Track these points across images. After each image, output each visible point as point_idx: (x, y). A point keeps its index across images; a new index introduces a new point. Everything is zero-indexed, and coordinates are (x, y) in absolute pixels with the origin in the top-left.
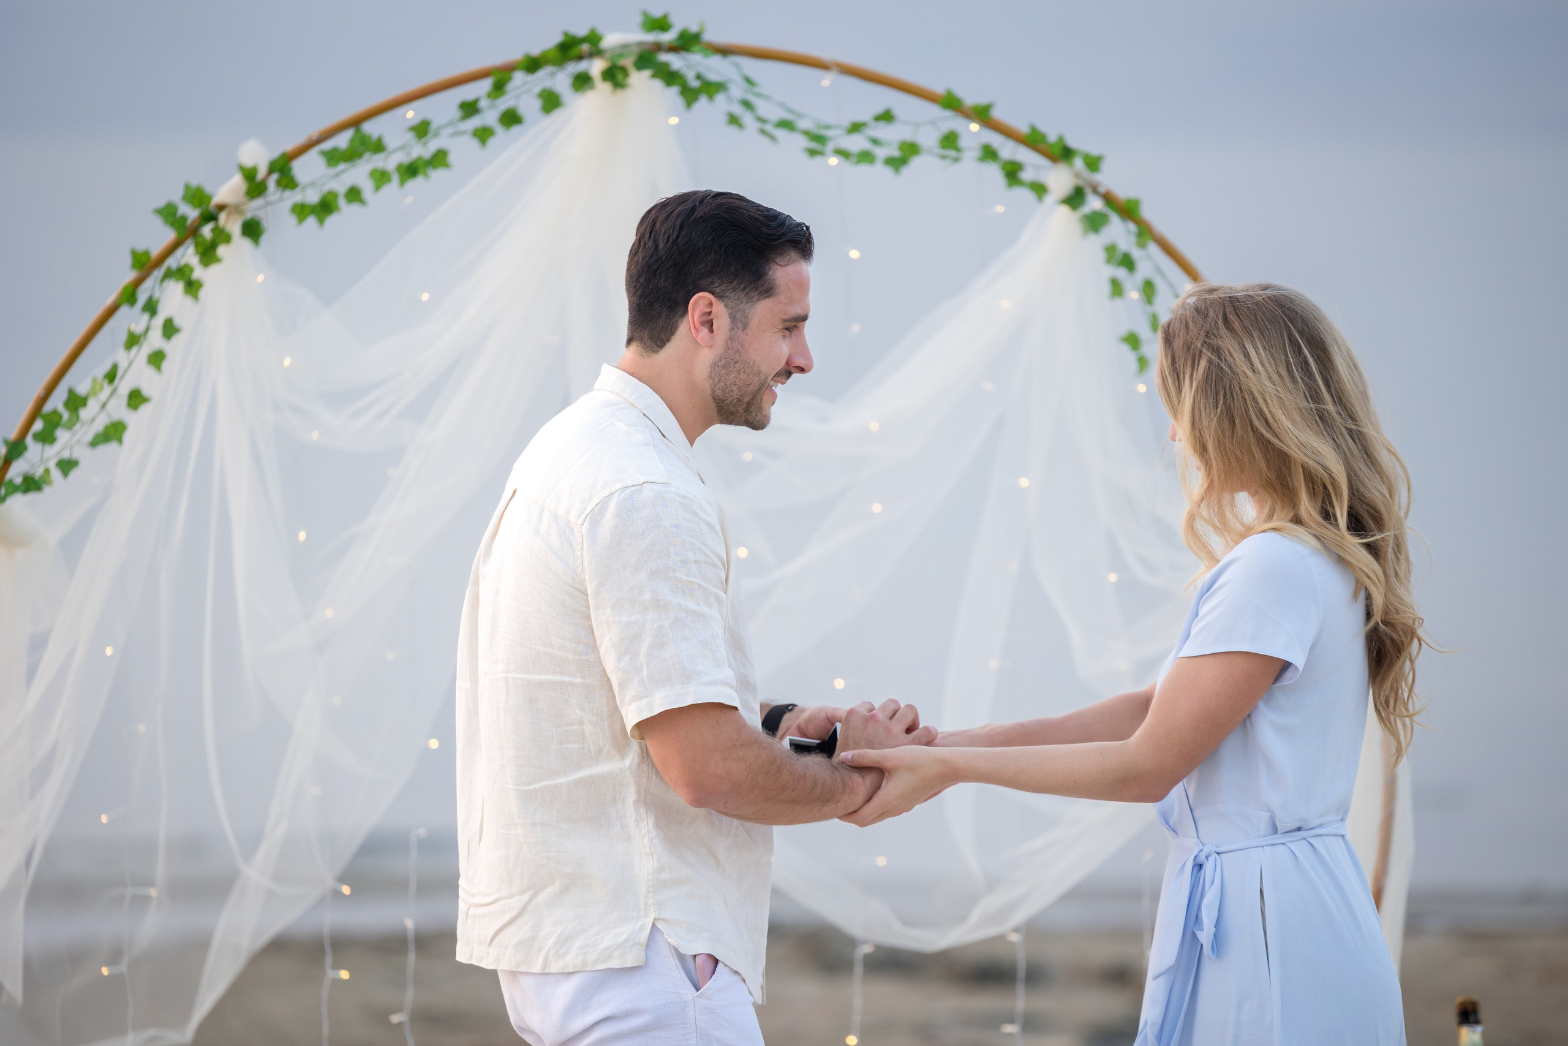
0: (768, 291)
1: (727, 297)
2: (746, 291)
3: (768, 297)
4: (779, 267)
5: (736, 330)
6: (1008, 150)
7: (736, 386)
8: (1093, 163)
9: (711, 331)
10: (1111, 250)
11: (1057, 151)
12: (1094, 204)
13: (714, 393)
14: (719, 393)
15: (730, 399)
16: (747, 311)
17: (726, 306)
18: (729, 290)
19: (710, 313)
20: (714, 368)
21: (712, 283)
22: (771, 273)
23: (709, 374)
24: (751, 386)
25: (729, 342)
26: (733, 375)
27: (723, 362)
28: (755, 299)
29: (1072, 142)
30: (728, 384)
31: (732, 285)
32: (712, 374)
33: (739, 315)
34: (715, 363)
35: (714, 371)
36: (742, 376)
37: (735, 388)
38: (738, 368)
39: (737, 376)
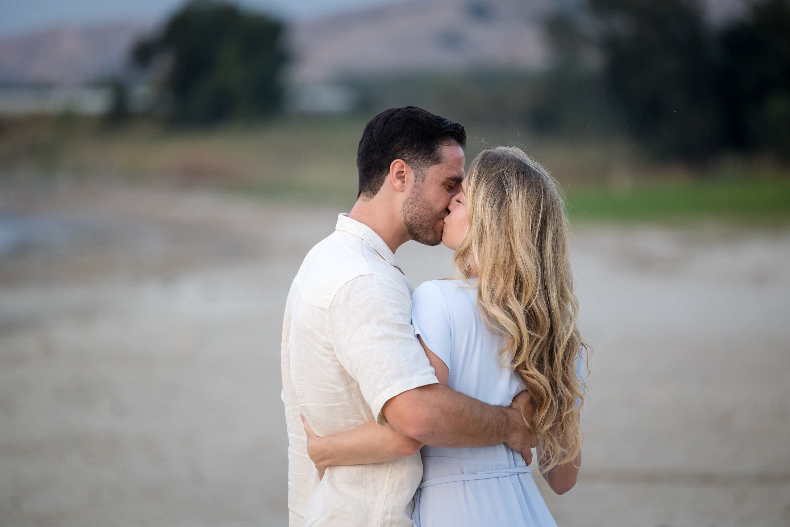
0: (437, 160)
1: (412, 162)
2: (424, 159)
3: (437, 163)
4: (442, 146)
5: (418, 182)
7: (419, 216)
9: (403, 182)
13: (405, 220)
14: (408, 219)
15: (415, 224)
16: (424, 171)
17: (412, 168)
18: (413, 158)
19: (402, 172)
20: (405, 204)
21: (403, 154)
22: (438, 149)
23: (402, 208)
24: (427, 216)
25: (414, 188)
26: (416, 209)
27: (410, 201)
28: (429, 164)
31: (415, 156)
32: (404, 208)
33: (419, 173)
34: (406, 201)
35: (405, 206)
36: (422, 210)
37: (417, 217)
38: (419, 205)
39: (419, 209)
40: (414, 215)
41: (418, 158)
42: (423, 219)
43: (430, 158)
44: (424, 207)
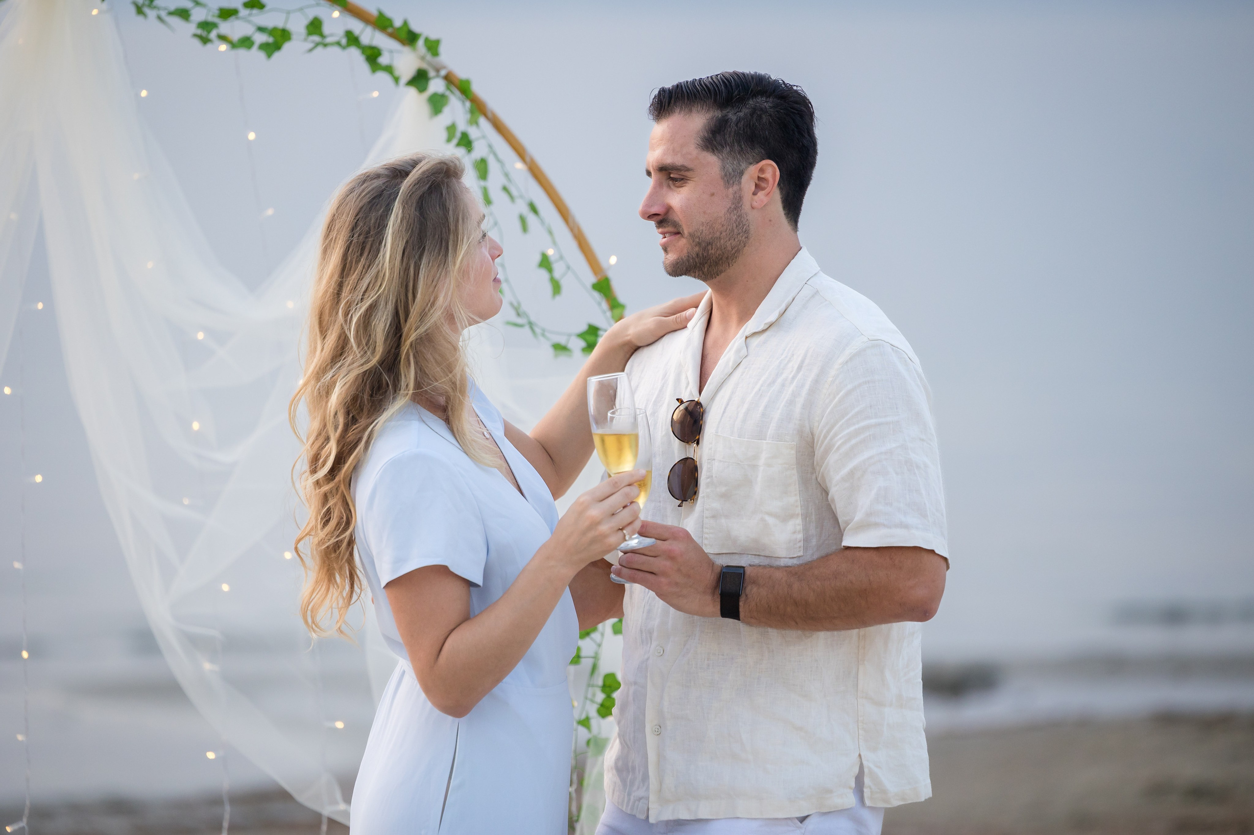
6: (369, 36)
8: (433, 47)
10: (451, 129)
11: (403, 35)
12: (436, 85)
29: (415, 27)
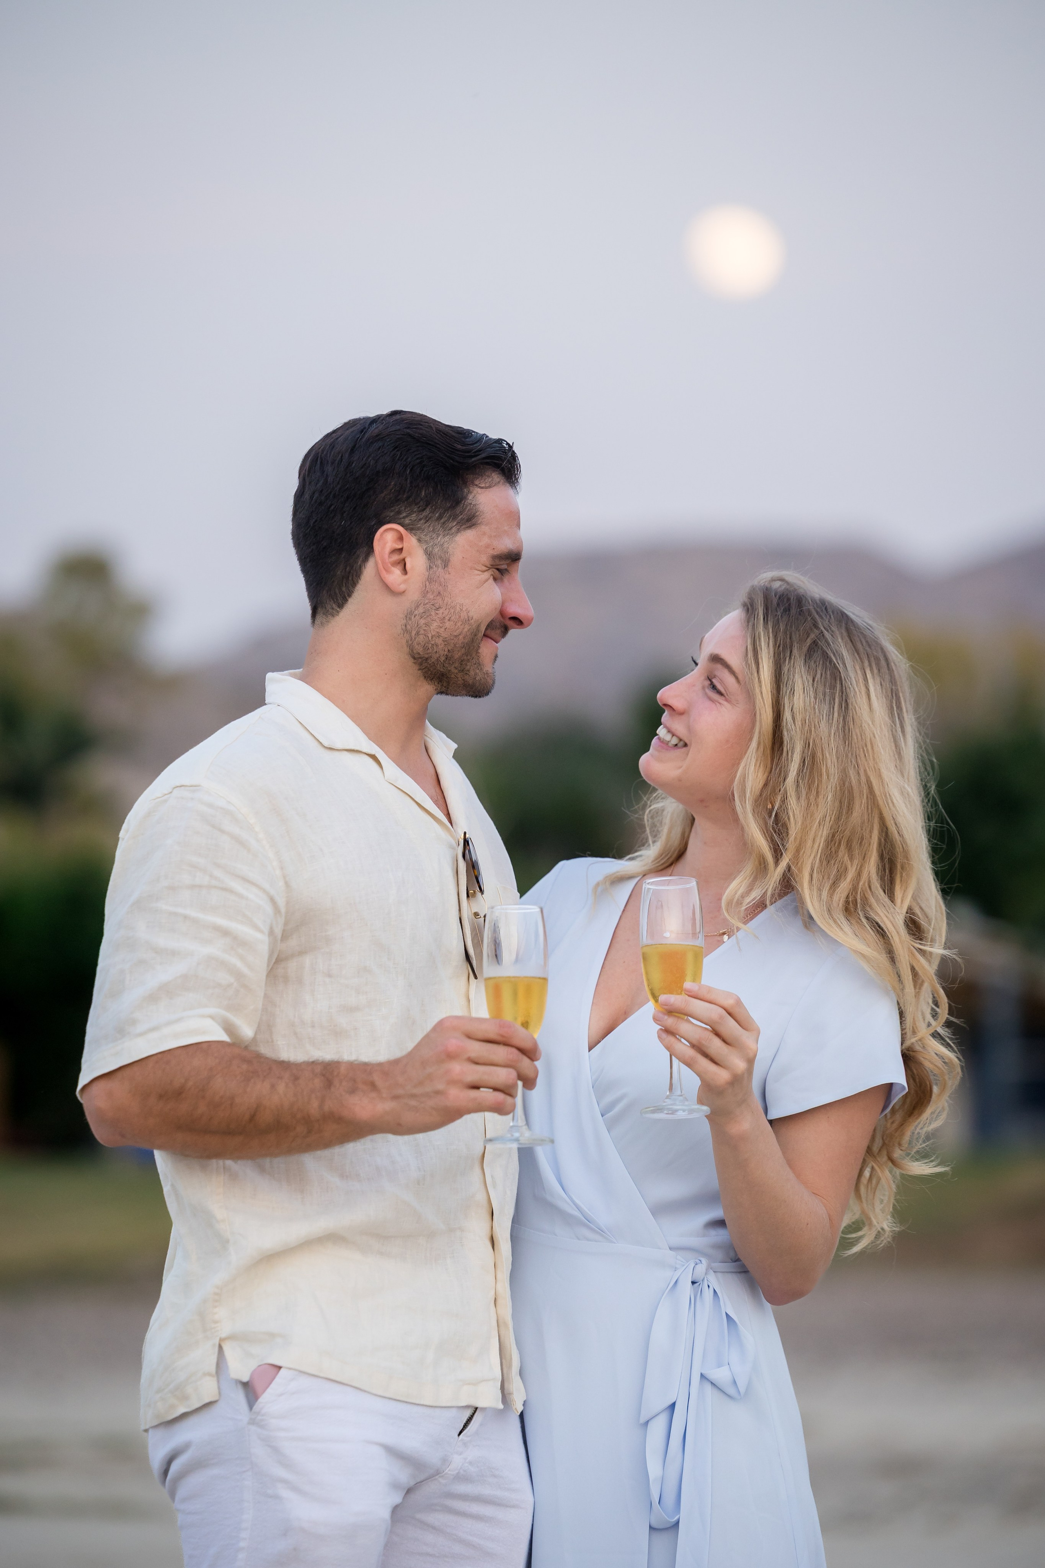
0: (470, 521)
1: (419, 529)
2: (442, 521)
3: (470, 527)
4: (479, 490)
5: (435, 568)
7: (441, 639)
9: (405, 571)
13: (412, 651)
14: (419, 649)
15: (435, 656)
16: (446, 545)
17: (419, 540)
18: (420, 519)
19: (401, 550)
20: (410, 619)
21: (399, 513)
22: (470, 497)
23: (404, 627)
24: (461, 637)
25: (428, 584)
26: (435, 624)
27: (420, 610)
28: (454, 530)
30: (430, 636)
31: (425, 514)
32: (409, 627)
33: (436, 550)
34: (411, 613)
35: (410, 622)
36: (448, 624)
37: (439, 641)
38: (440, 615)
39: (441, 625)
40: (430, 638)
41: (430, 518)
42: (452, 645)
43: (455, 517)
44: (452, 618)
